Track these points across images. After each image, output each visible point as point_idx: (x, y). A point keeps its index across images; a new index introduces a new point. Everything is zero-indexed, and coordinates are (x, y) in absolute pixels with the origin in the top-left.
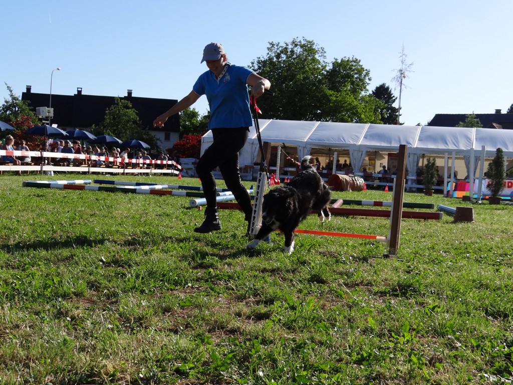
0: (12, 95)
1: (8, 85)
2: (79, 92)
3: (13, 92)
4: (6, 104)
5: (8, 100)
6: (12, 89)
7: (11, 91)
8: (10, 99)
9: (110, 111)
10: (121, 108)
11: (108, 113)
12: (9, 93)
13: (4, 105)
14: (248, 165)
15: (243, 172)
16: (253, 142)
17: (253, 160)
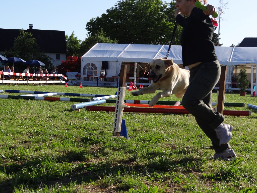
11: (16, 41)
14: (114, 76)
15: (111, 81)
16: (117, 60)
17: (118, 72)
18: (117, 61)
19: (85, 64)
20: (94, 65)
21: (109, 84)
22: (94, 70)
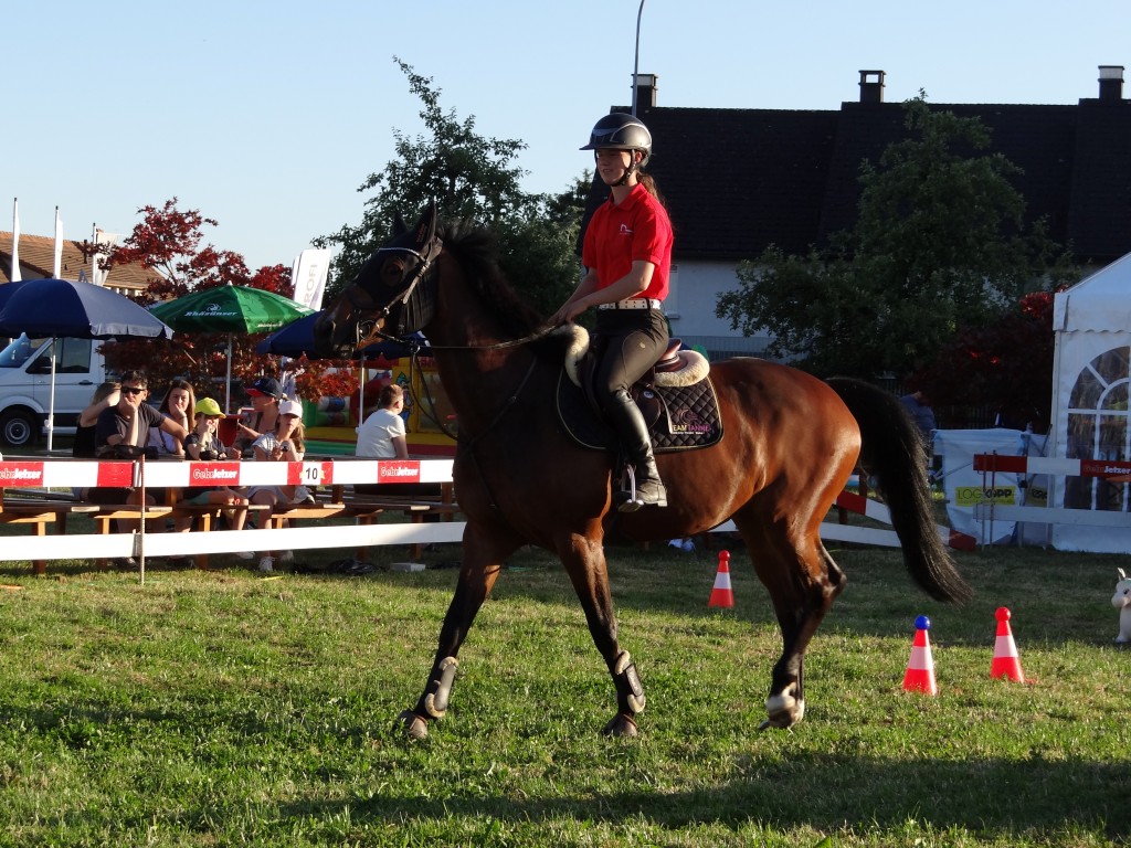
2: (871, 91)
3: (440, 102)
6: (432, 87)
7: (429, 99)
8: (424, 137)
10: (936, 153)
11: (872, 182)
19: (1084, 361)
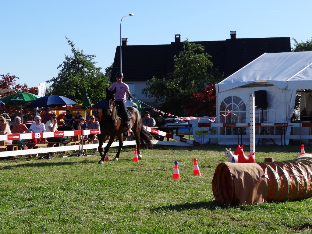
0: (74, 51)
1: (69, 40)
2: (178, 39)
4: (66, 61)
5: (69, 57)
7: (72, 46)
8: (72, 55)
9: (178, 58)
10: (192, 53)
11: (178, 61)
12: (71, 48)
13: (64, 62)
14: (283, 122)
15: (275, 133)
16: (287, 87)
17: (289, 114)
18: (286, 89)
19: (222, 100)
20: (240, 99)
21: (272, 139)
22: (239, 111)
